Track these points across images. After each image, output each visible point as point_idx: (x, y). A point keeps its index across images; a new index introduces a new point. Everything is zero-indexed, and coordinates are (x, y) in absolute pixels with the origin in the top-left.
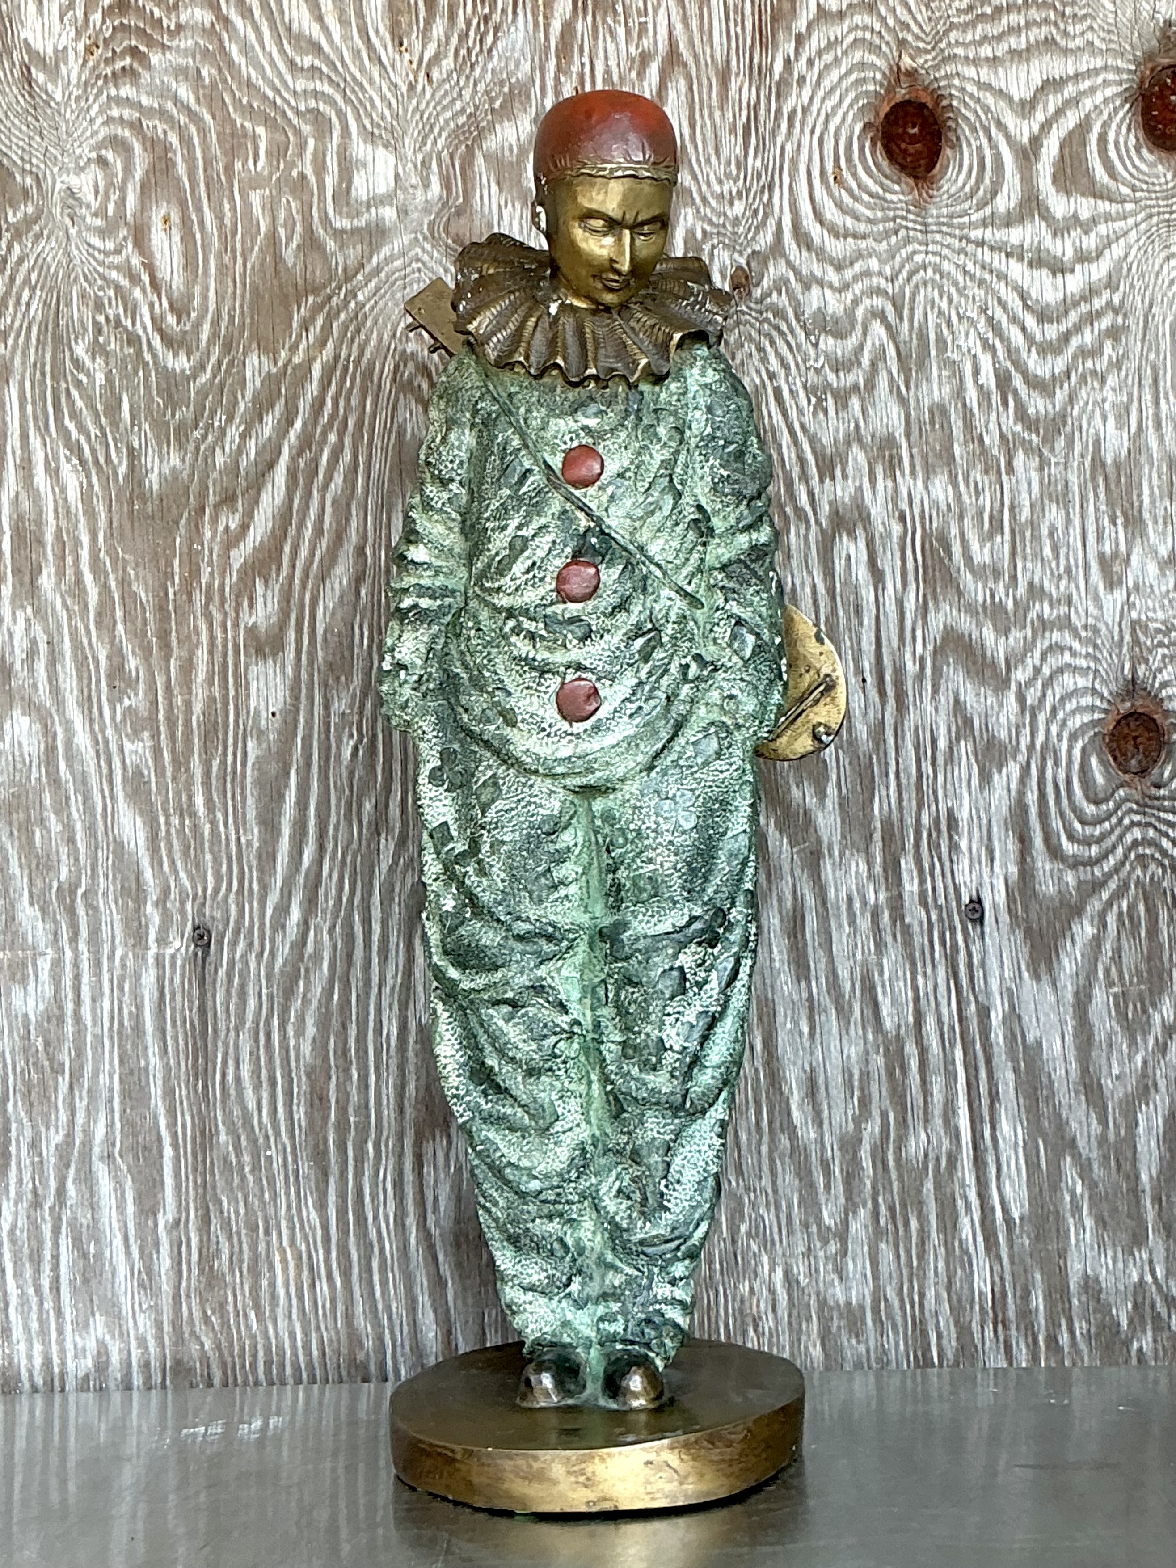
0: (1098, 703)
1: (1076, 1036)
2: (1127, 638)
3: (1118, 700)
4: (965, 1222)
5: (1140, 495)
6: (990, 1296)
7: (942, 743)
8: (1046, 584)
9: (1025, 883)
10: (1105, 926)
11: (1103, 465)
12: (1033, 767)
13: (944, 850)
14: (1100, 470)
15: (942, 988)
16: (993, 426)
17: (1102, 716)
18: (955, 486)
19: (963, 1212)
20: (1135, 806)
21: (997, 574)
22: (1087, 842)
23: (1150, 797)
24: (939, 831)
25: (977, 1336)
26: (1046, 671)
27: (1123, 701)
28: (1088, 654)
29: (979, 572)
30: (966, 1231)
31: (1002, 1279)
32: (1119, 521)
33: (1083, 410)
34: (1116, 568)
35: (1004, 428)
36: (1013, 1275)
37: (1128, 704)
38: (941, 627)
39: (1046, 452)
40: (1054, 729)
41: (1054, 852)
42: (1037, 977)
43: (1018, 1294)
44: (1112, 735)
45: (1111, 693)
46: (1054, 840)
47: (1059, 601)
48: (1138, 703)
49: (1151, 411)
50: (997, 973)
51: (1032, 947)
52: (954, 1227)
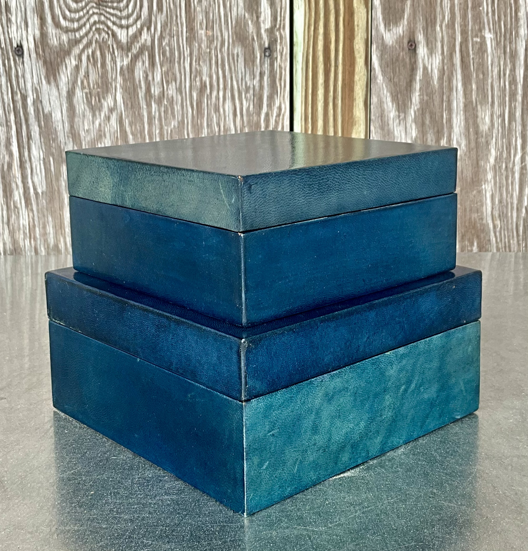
1: (67, 111)
4: (16, 193)
6: (27, 227)
9: (43, 39)
10: (81, 61)
15: (4, 86)
19: (15, 188)
20: (95, 5)
22: (72, 20)
25: (21, 243)
30: (17, 198)
31: (33, 220)
36: (38, 217)
41: (57, 25)
42: (49, 82)
43: (41, 226)
46: (57, 19)
50: (30, 80)
51: (47, 69)
52: (11, 195)
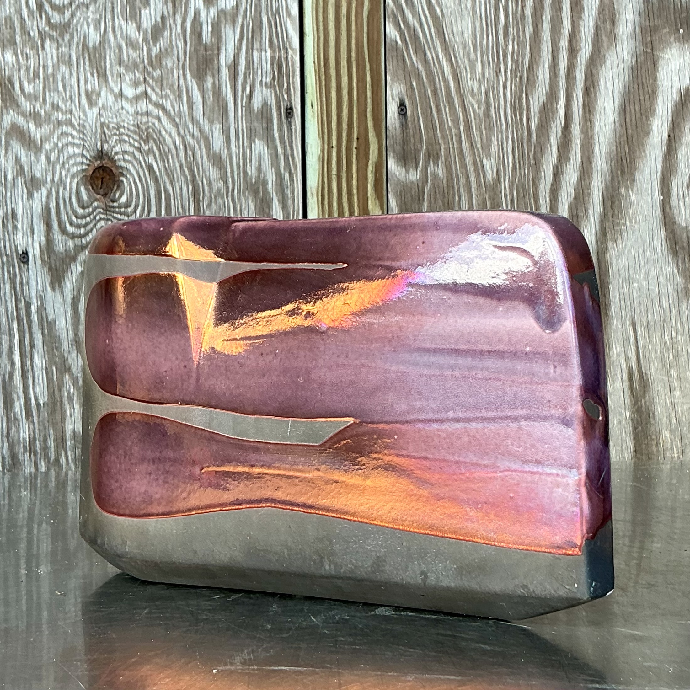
0: (85, 161)
1: (72, 318)
2: (99, 131)
3: (94, 161)
4: (17, 404)
5: (105, 63)
6: (28, 440)
7: (10, 177)
8: (60, 103)
9: (49, 245)
11: (88, 48)
12: (53, 190)
13: (10, 228)
14: (86, 50)
15: (8, 294)
16: (35, 28)
17: (87, 167)
18: (17, 56)
19: (16, 399)
20: (102, 211)
21: (36, 98)
22: (79, 226)
23: (110, 207)
24: (8, 220)
25: (21, 458)
26: (60, 145)
27: (96, 161)
28: (80, 138)
29: (28, 97)
30: (17, 409)
31: (34, 432)
32: (96, 75)
33: (78, 22)
34: (94, 97)
35: (40, 29)
36: (39, 430)
37: (99, 162)
38: (9, 122)
39: (60, 41)
40: (63, 173)
41: (63, 231)
42: (53, 289)
43: (42, 439)
44: (91, 177)
45: (91, 156)
46: (63, 226)
47: (66, 111)
48: (104, 162)
49: (111, 24)
50: (35, 287)
51: (52, 276)
52: (11, 407)
